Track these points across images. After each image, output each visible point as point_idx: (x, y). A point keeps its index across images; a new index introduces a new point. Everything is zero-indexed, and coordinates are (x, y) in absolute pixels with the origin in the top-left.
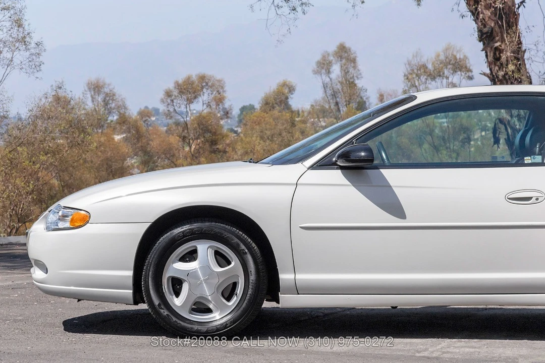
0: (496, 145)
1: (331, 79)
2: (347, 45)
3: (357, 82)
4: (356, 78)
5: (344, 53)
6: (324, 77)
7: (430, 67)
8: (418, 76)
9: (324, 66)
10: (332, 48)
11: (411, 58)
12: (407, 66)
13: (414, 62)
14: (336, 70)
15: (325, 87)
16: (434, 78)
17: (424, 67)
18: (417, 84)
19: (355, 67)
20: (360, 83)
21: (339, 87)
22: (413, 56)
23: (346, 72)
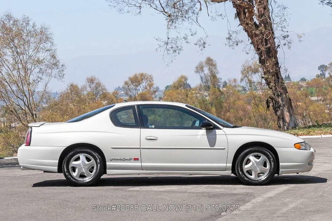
0: (268, 109)
1: (205, 75)
2: (211, 58)
3: (217, 75)
4: (216, 74)
5: (210, 62)
6: (201, 74)
7: (253, 67)
8: (248, 72)
9: (200, 68)
10: (204, 59)
11: (244, 63)
12: (243, 67)
13: (246, 65)
14: (206, 70)
15: (202, 78)
16: (255, 73)
17: (250, 67)
18: (247, 76)
19: (215, 68)
20: (218, 76)
21: (209, 78)
22: (245, 62)
23: (211, 72)
